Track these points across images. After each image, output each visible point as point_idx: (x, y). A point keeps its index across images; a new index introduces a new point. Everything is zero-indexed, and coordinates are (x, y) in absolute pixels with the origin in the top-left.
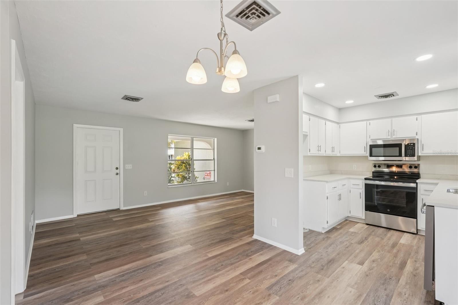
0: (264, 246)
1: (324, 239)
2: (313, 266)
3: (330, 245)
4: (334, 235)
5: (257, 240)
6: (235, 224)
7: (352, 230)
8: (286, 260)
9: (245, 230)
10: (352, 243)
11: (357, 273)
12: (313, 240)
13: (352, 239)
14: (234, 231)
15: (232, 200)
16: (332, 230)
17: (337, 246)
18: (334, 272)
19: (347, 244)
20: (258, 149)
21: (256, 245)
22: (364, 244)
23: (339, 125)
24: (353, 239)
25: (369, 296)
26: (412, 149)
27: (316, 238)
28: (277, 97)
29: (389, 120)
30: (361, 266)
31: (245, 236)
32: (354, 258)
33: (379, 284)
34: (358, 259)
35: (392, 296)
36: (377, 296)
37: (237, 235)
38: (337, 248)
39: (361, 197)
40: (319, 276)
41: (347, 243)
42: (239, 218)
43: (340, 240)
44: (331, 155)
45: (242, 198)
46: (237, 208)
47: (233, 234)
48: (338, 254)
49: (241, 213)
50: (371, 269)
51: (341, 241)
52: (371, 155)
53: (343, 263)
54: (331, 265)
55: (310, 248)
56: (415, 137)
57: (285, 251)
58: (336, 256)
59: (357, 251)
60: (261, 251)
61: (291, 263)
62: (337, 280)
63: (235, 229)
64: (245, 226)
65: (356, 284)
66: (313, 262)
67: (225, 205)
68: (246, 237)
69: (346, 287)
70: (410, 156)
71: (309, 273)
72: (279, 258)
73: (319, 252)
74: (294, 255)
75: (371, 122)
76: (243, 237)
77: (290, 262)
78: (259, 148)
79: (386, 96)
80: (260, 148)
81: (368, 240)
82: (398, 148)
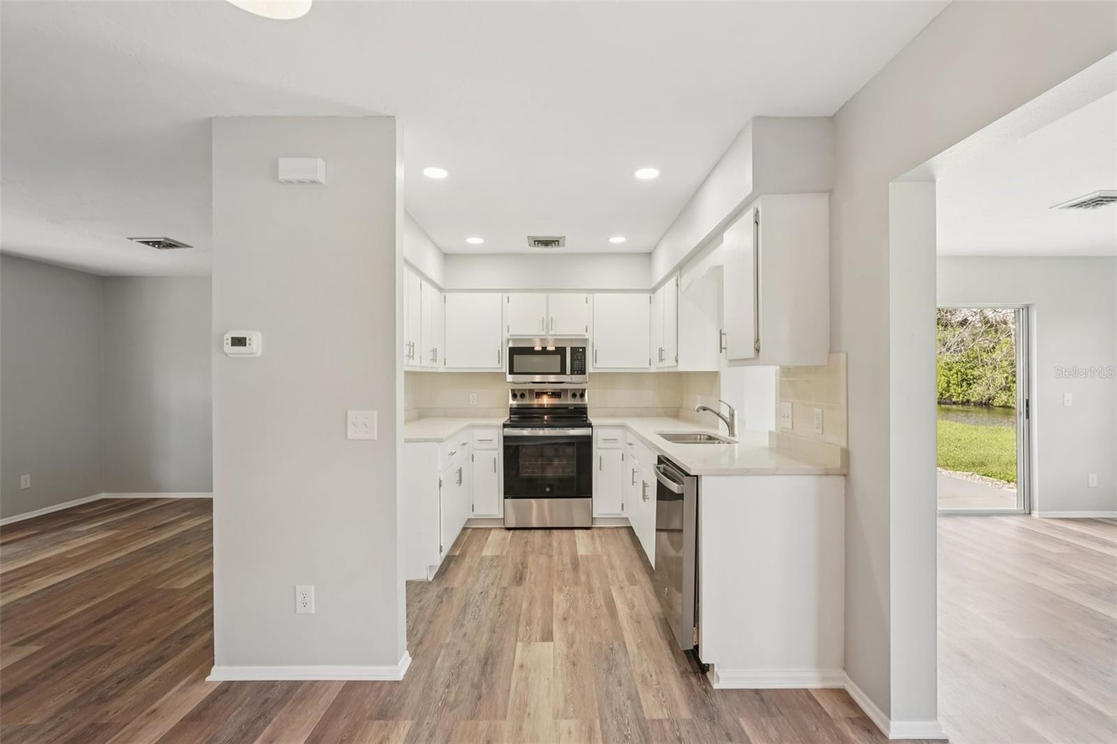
0: (266, 701)
1: (440, 598)
2: (451, 698)
3: (464, 611)
4: (458, 578)
5: (231, 683)
6: (102, 650)
7: (487, 552)
8: (371, 718)
9: (162, 660)
10: (505, 588)
11: (554, 668)
12: (417, 612)
13: (499, 576)
14: (101, 684)
15: (57, 543)
16: (448, 565)
17: (478, 607)
18: (509, 691)
19: (496, 595)
20: (232, 345)
21: (236, 708)
22: (527, 582)
23: (444, 294)
24: (501, 577)
25: (606, 719)
26: (581, 360)
27: (421, 604)
28: (319, 169)
29: (543, 296)
30: (551, 644)
31: (170, 689)
32: (528, 628)
33: (605, 676)
34: (537, 629)
35: (637, 693)
36: (616, 710)
37: (130, 698)
38: (481, 613)
39: (495, 469)
40: (483, 724)
41: (495, 590)
42: (114, 613)
43: (478, 588)
44: (429, 370)
45: (109, 527)
46: (92, 572)
47: (102, 700)
48: (493, 631)
49: (120, 590)
50: (571, 644)
51: (482, 590)
52: (511, 372)
53: (515, 651)
54: (492, 672)
55: (420, 643)
56: (584, 335)
57: (351, 686)
58: (490, 639)
59: (525, 605)
60: (265, 727)
61: (391, 723)
62: (526, 714)
63: (109, 671)
64: (155, 643)
65: (566, 700)
66: (448, 687)
67: (19, 574)
68: (175, 689)
69: (556, 724)
70: (578, 374)
71: (452, 730)
72: (341, 725)
73: (448, 645)
74: (386, 688)
75: (510, 295)
76: (159, 697)
77: (382, 722)
78: (239, 342)
79: (546, 243)
80: (245, 339)
81: (529, 567)
82: (559, 356)
